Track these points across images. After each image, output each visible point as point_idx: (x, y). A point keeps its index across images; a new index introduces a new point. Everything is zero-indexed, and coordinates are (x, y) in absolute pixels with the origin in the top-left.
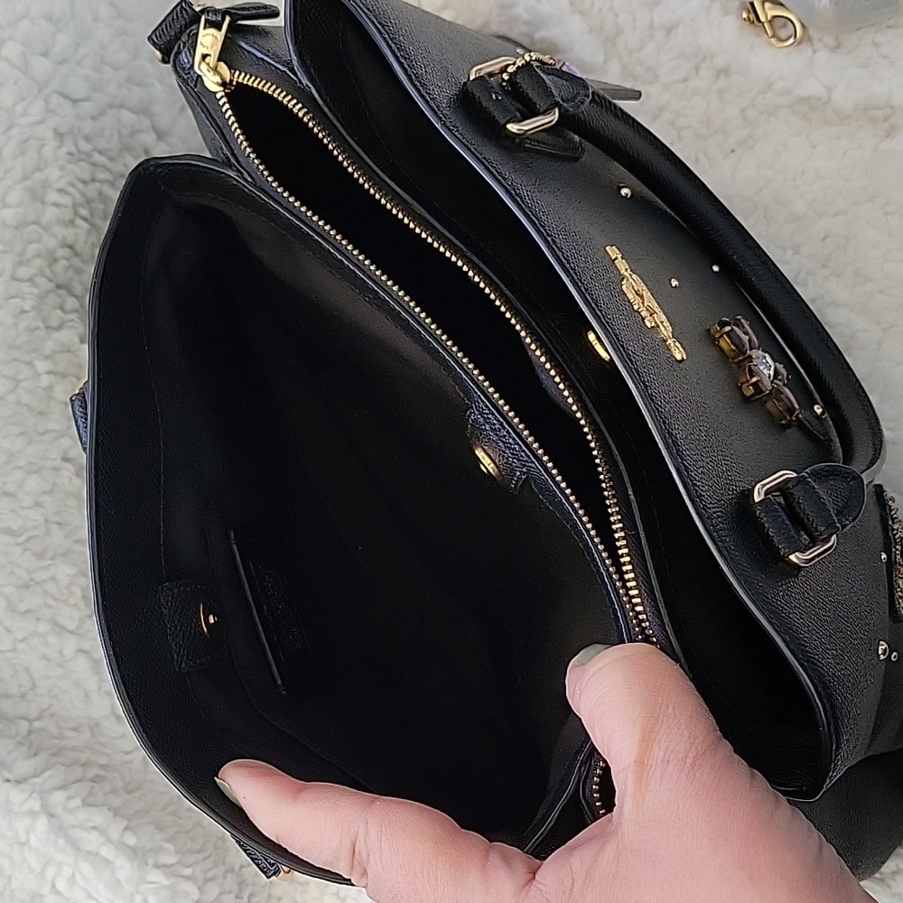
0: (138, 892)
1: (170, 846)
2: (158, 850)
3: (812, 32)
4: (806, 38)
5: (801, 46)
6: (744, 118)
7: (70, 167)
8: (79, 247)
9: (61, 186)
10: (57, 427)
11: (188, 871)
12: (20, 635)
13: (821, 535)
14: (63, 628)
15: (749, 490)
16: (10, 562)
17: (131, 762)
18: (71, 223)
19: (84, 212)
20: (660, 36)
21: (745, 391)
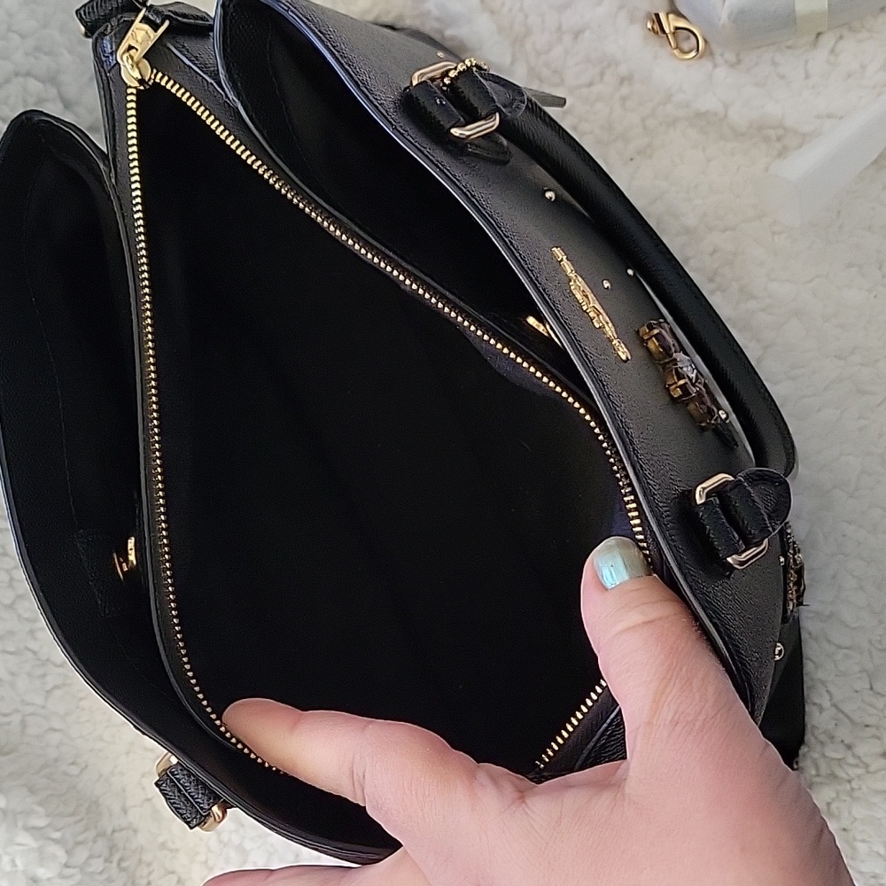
0: (6, 853)
1: (40, 810)
2: (28, 813)
3: (713, 46)
4: (708, 52)
5: (703, 60)
6: (645, 127)
11: (57, 835)
13: (754, 538)
15: (690, 491)
17: (9, 724)
20: (567, 38)
21: (672, 393)
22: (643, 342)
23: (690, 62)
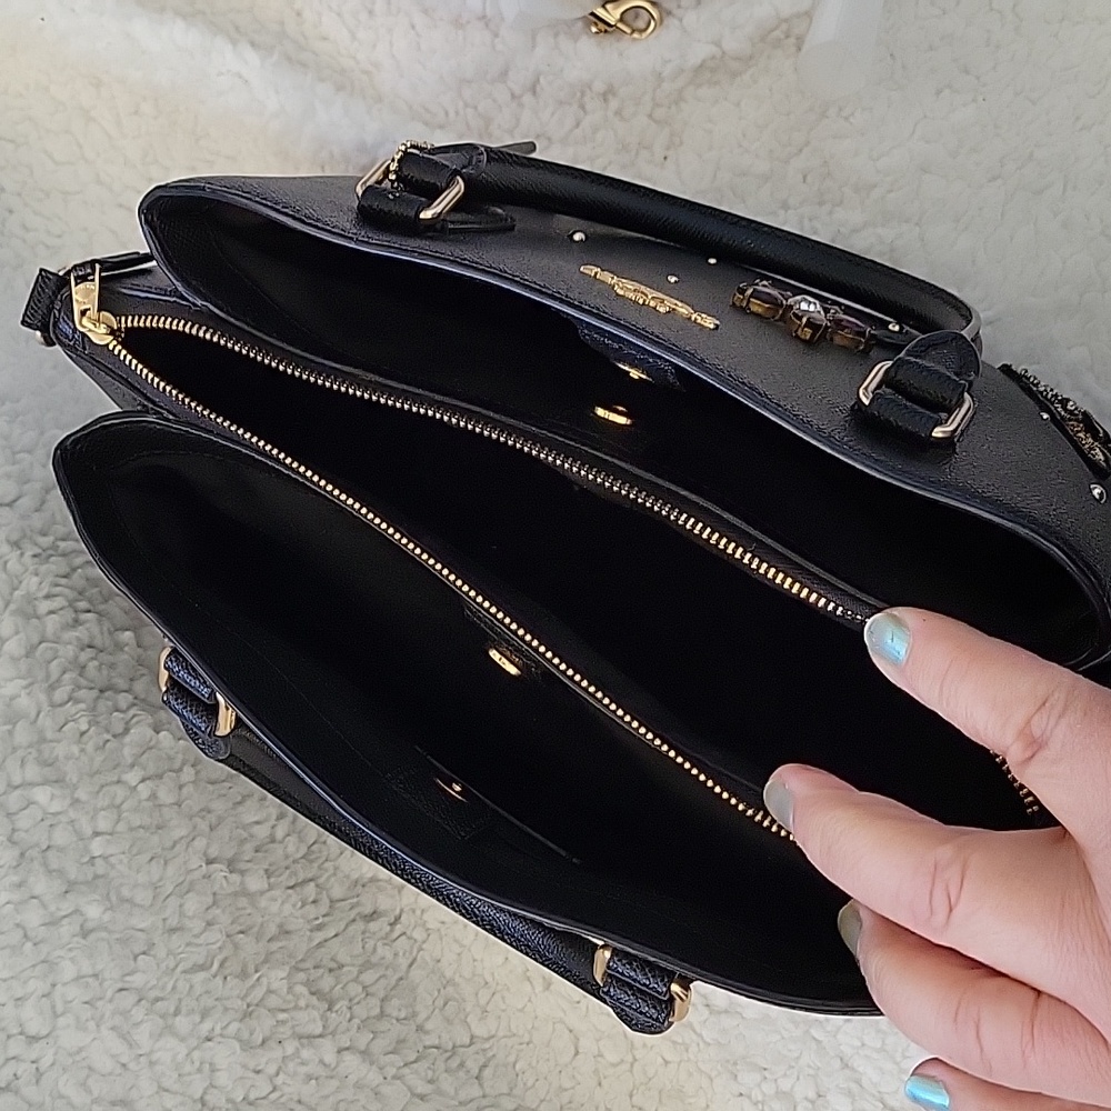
3: (666, 5)
4: (664, 14)
5: (665, 22)
6: (656, 122)
7: (43, 568)
8: (98, 642)
9: (44, 592)
10: (183, 832)
12: (272, 1069)
13: (951, 401)
14: (311, 1037)
16: (217, 999)
18: (77, 622)
19: (83, 605)
20: (528, 98)
21: (803, 337)
22: (744, 311)
23: (654, 35)
